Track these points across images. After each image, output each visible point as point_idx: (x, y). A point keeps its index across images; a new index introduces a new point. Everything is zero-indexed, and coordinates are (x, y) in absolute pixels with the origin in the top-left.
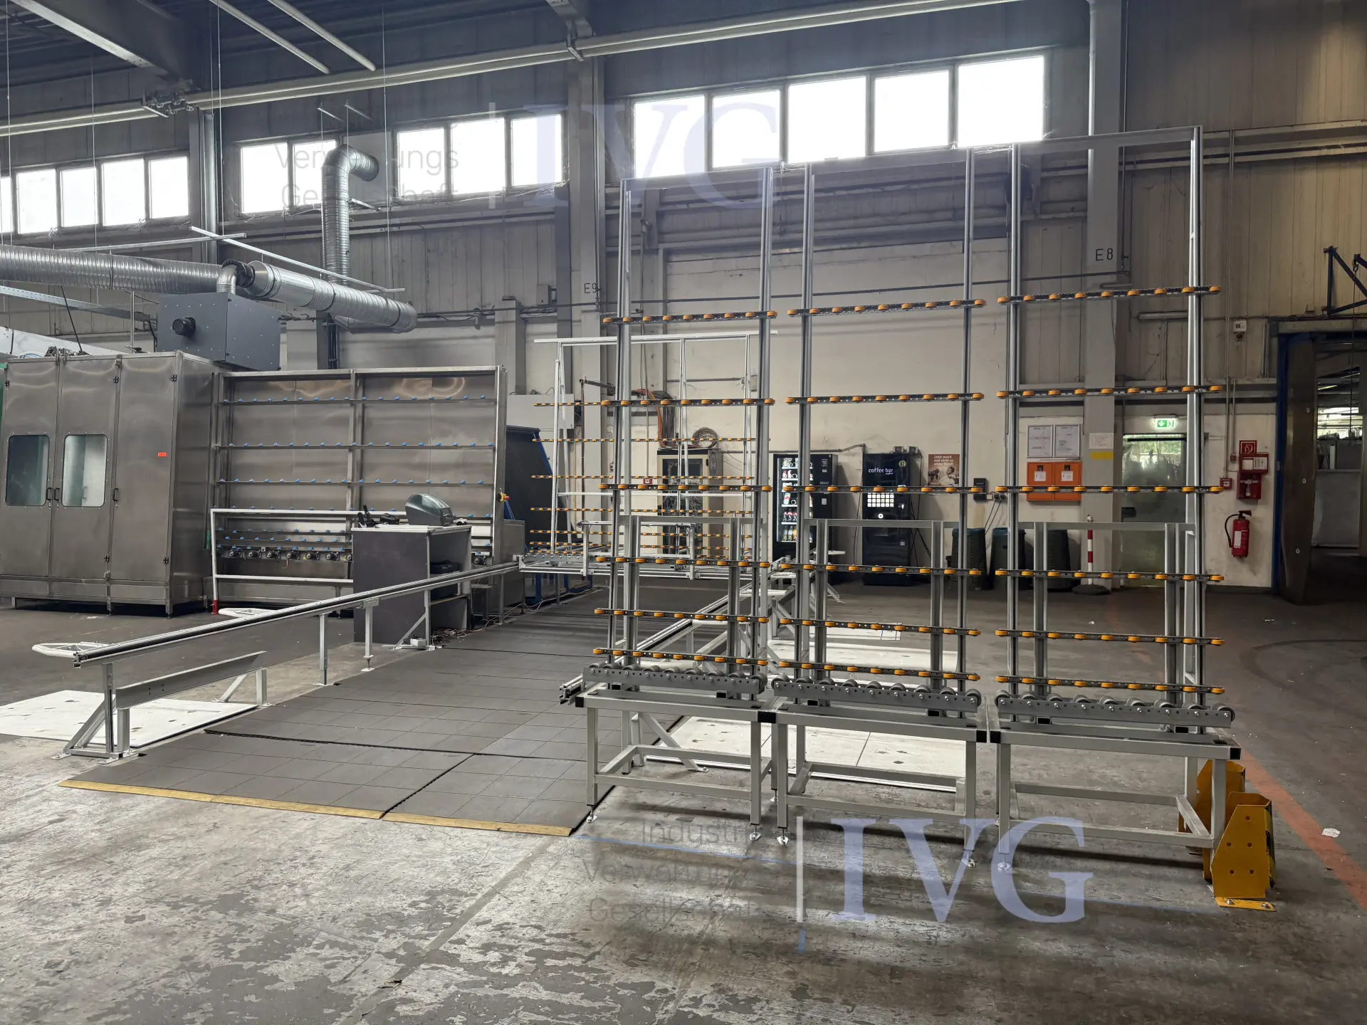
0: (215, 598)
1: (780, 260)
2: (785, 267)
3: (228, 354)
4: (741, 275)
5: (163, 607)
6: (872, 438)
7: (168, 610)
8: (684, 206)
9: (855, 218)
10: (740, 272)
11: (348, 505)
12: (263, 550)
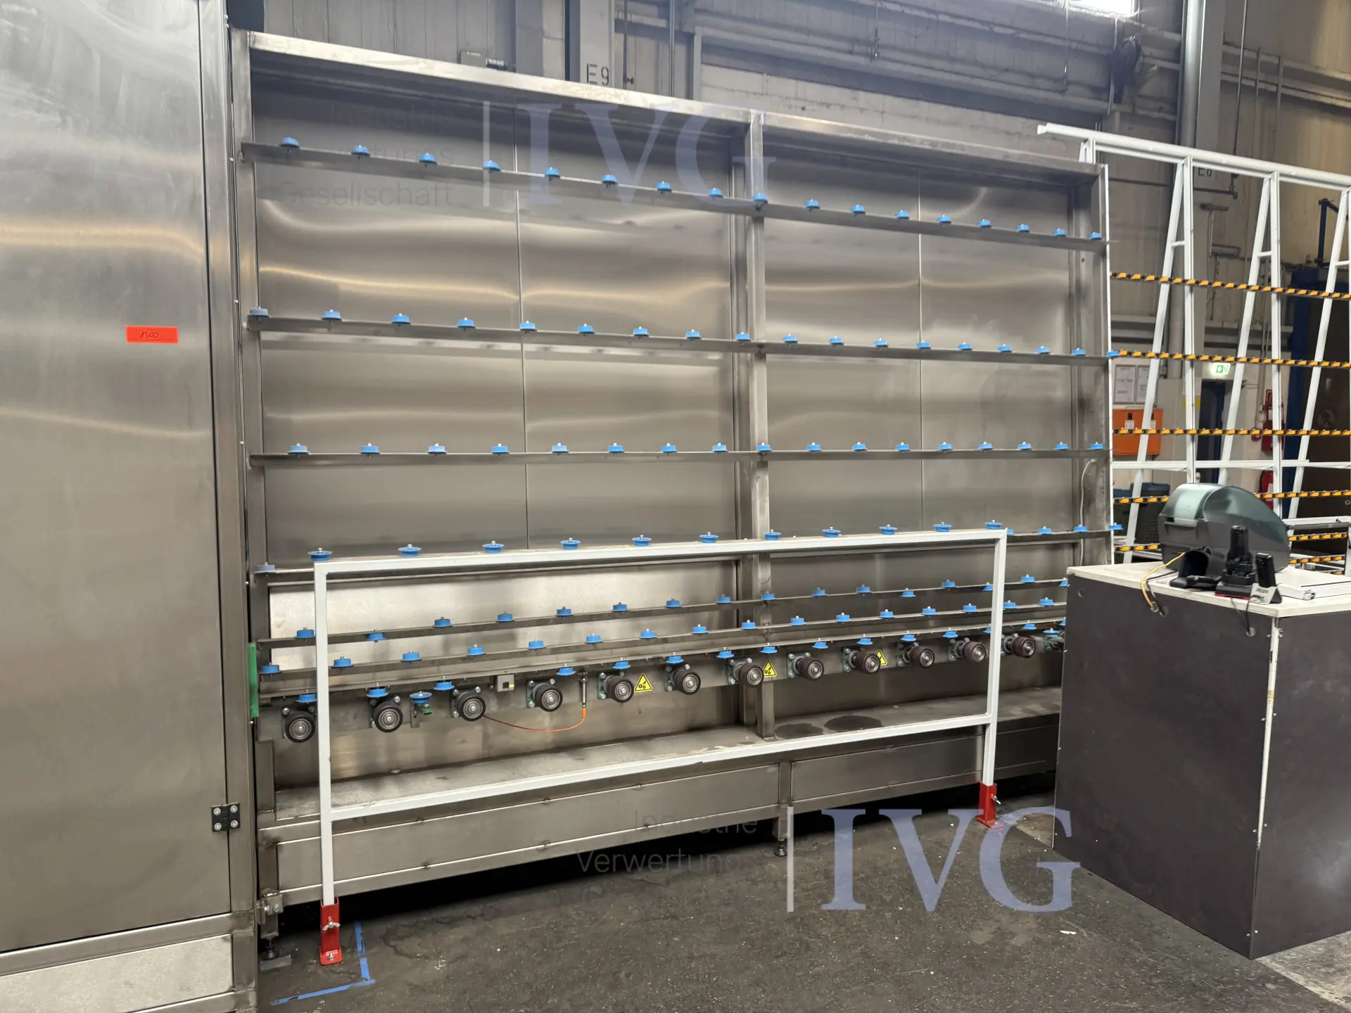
4: (803, 109)
12: (506, 685)
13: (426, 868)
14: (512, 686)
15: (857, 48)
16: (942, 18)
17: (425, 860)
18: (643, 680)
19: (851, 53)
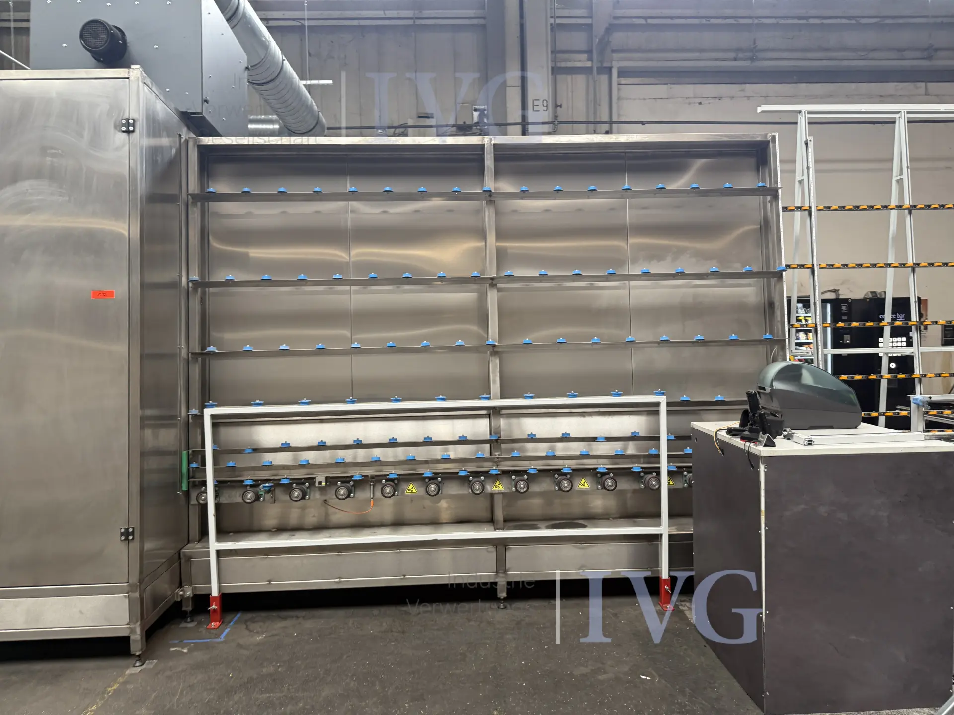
0: (215, 593)
1: (743, 90)
2: (749, 98)
3: (206, 101)
4: (700, 103)
5: (126, 639)
6: (842, 283)
7: (136, 647)
8: (642, 21)
9: (827, 50)
10: (698, 100)
11: (495, 387)
12: (320, 483)
13: (269, 584)
14: (324, 484)
15: (741, 55)
16: (812, 21)
17: (269, 579)
18: (411, 486)
19: (735, 59)
